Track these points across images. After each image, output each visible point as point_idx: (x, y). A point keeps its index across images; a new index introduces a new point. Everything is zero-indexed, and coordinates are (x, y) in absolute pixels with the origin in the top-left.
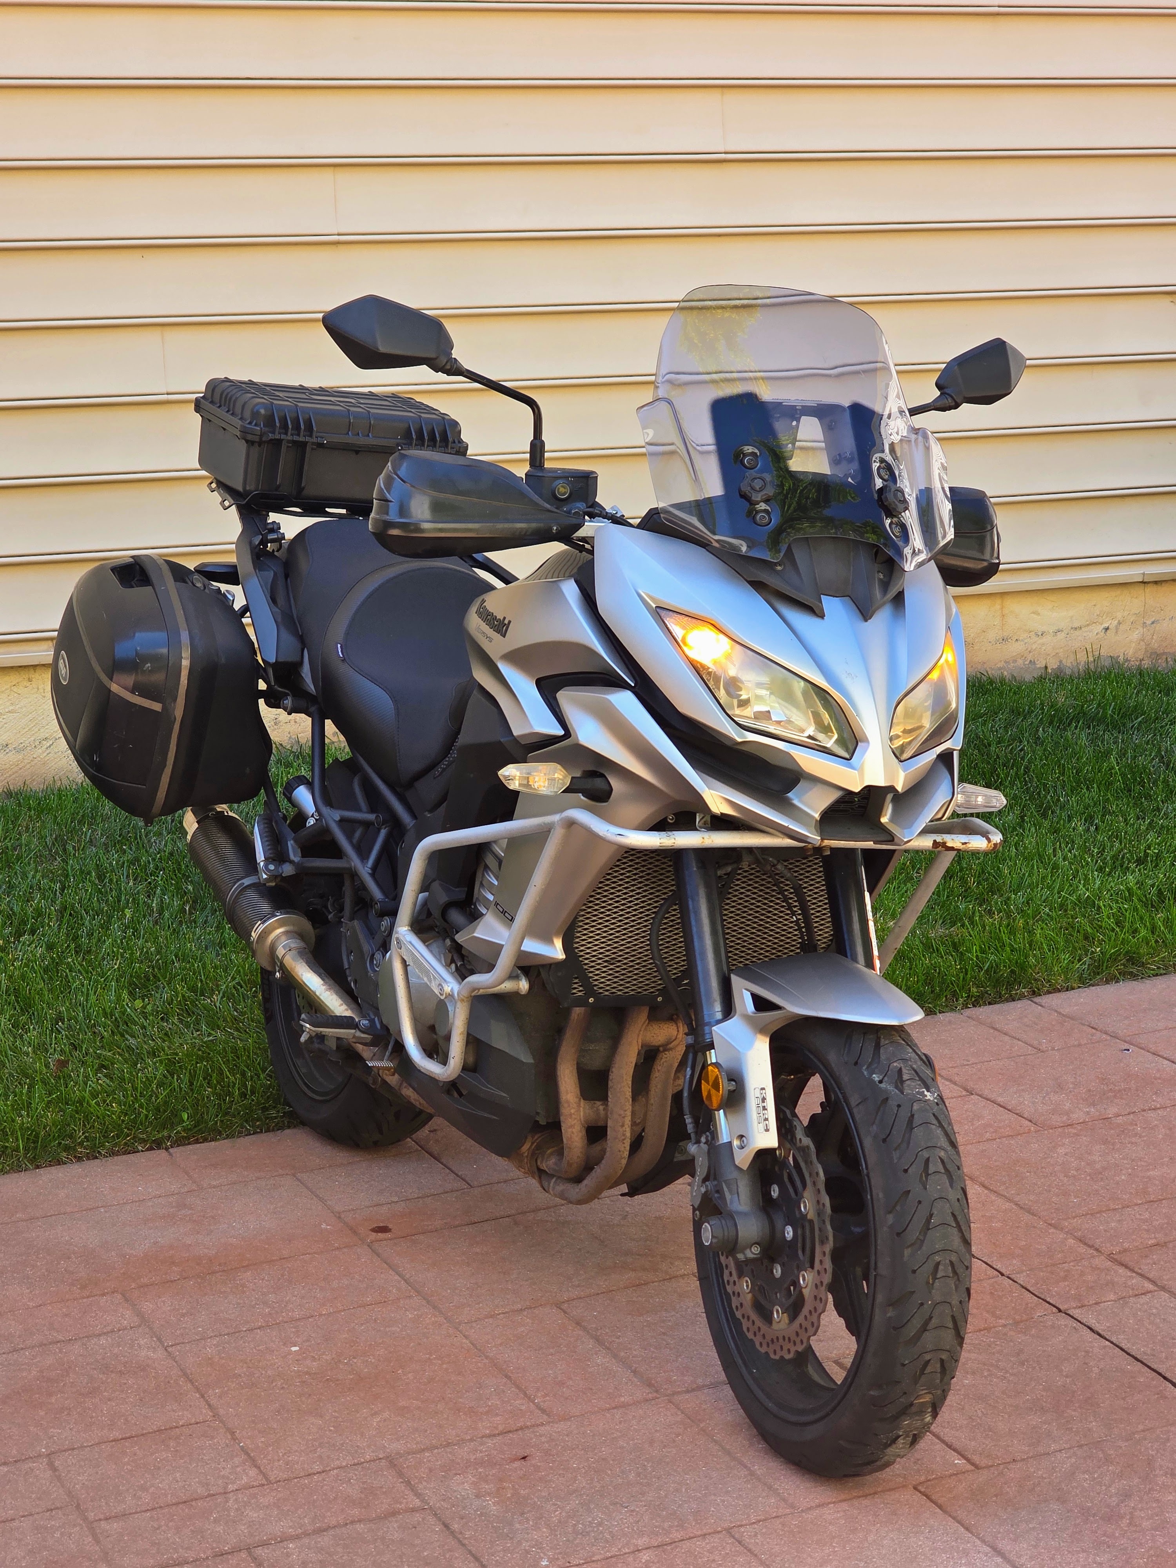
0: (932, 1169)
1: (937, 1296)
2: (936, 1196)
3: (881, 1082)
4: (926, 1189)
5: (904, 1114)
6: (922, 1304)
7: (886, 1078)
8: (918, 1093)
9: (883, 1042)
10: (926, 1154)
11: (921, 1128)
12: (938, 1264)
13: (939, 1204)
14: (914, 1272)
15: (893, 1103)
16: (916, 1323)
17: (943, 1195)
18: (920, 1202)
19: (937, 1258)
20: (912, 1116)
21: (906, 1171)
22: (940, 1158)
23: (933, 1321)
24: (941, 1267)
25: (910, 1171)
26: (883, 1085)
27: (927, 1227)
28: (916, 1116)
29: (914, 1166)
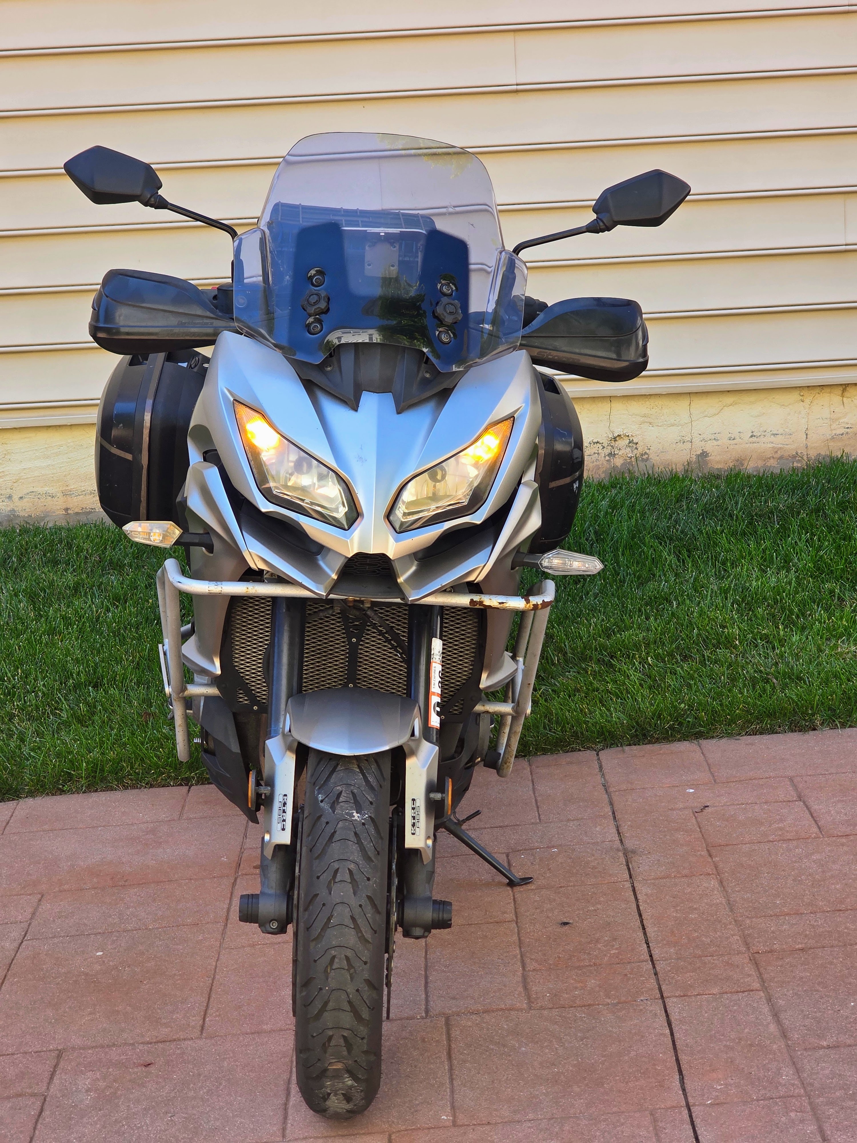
0: (339, 878)
1: (333, 984)
2: (338, 901)
3: (322, 801)
4: (330, 894)
5: (329, 830)
6: (321, 989)
7: (326, 799)
8: (347, 814)
9: (339, 768)
10: (336, 865)
11: (339, 843)
12: (334, 957)
13: (339, 909)
14: (315, 961)
15: (324, 820)
16: (318, 1004)
17: (345, 901)
18: (324, 905)
19: (333, 952)
20: (335, 832)
21: (318, 877)
22: (349, 869)
23: (331, 1004)
24: (336, 960)
25: (321, 878)
26: (322, 804)
27: (326, 925)
28: (337, 833)
29: (325, 874)
